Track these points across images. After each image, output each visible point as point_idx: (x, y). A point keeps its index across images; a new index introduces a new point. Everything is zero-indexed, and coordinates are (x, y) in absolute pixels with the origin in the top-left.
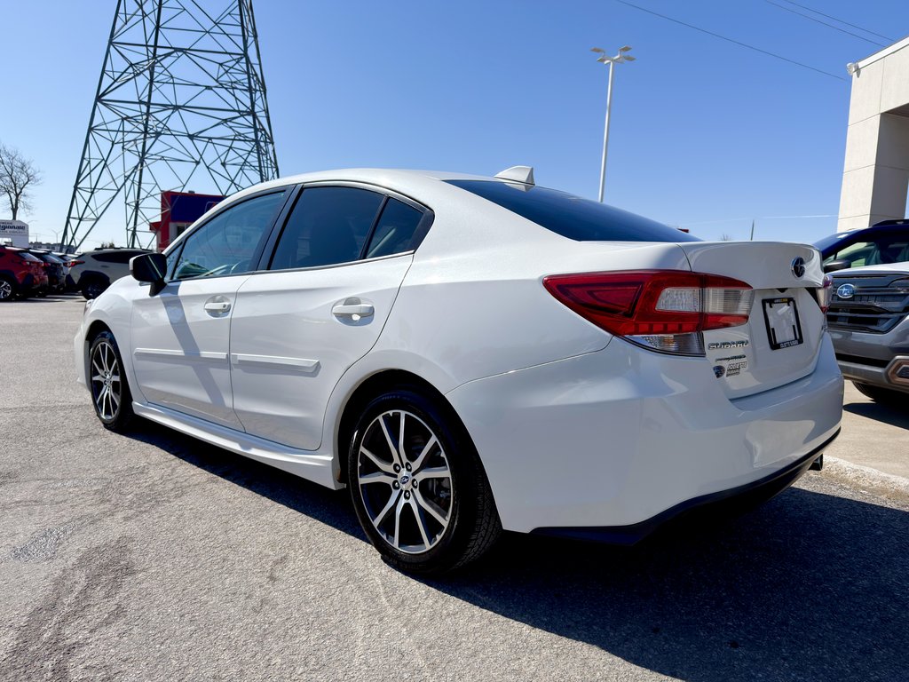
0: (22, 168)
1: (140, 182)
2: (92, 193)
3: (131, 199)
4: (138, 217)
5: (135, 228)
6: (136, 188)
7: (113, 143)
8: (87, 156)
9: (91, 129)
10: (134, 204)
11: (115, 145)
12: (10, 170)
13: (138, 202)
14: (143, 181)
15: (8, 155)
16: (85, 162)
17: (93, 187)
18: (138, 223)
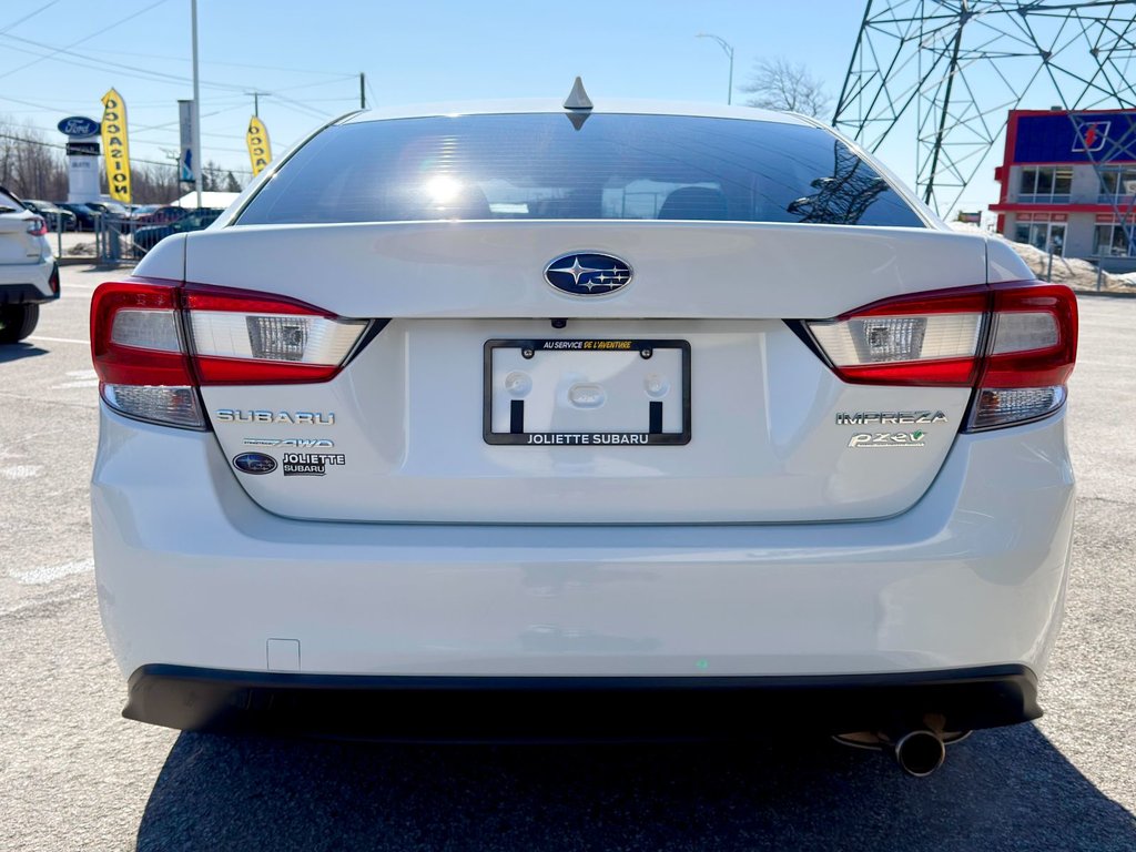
0: (808, 96)
1: (947, 101)
2: (861, 127)
3: (930, 130)
4: (938, 162)
5: (932, 179)
6: (939, 113)
7: (903, 41)
8: (856, 68)
9: (865, 23)
10: (933, 140)
11: (905, 44)
12: (791, 101)
13: (940, 134)
14: (950, 100)
15: (791, 77)
16: (853, 78)
17: (863, 118)
18: (937, 170)
